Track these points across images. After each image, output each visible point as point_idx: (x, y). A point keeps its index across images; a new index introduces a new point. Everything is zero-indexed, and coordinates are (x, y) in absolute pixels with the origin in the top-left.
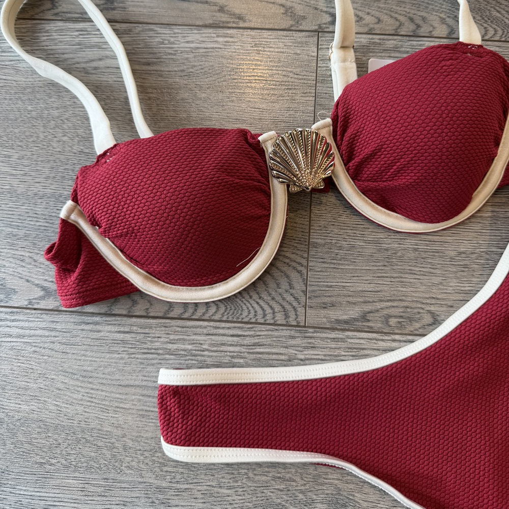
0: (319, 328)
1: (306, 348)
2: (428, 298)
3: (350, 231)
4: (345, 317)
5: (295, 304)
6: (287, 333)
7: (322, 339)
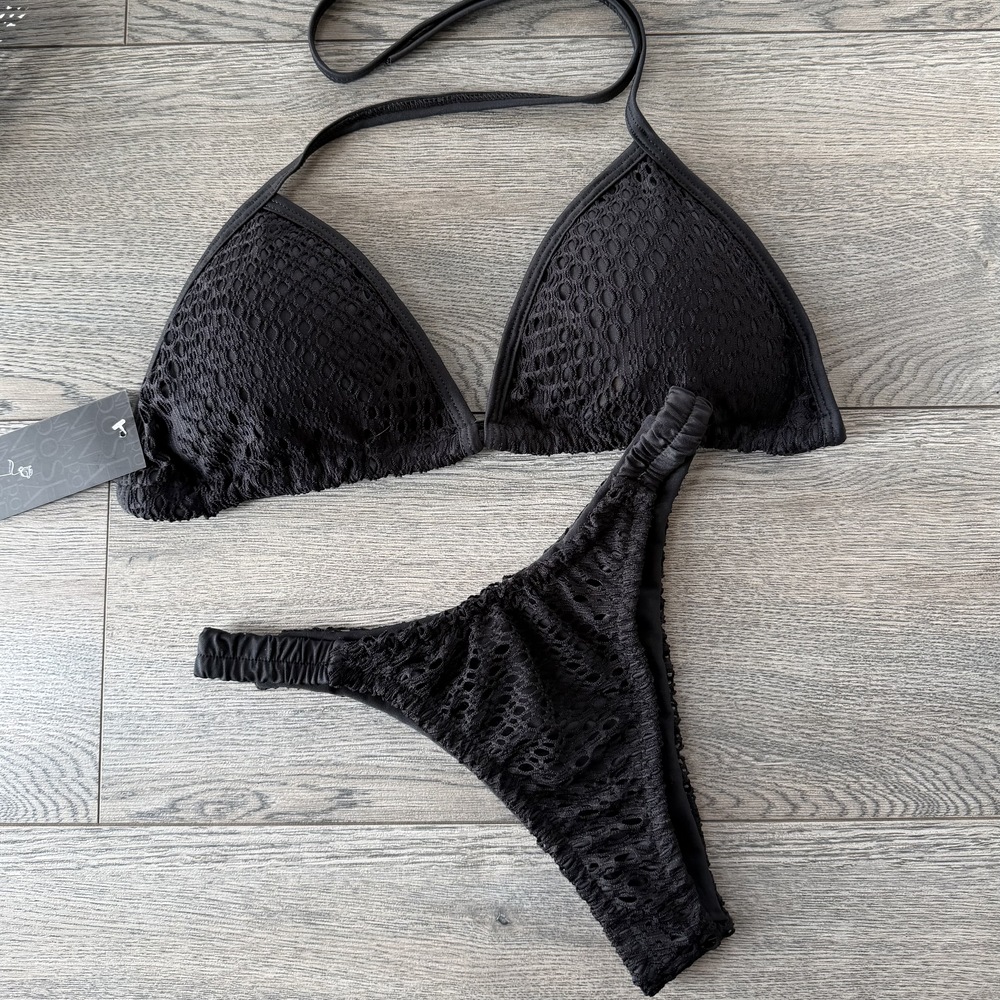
0: (116, 825)
1: (100, 851)
2: (255, 775)
3: (156, 694)
4: (148, 808)
5: (85, 796)
6: (76, 834)
7: (121, 838)
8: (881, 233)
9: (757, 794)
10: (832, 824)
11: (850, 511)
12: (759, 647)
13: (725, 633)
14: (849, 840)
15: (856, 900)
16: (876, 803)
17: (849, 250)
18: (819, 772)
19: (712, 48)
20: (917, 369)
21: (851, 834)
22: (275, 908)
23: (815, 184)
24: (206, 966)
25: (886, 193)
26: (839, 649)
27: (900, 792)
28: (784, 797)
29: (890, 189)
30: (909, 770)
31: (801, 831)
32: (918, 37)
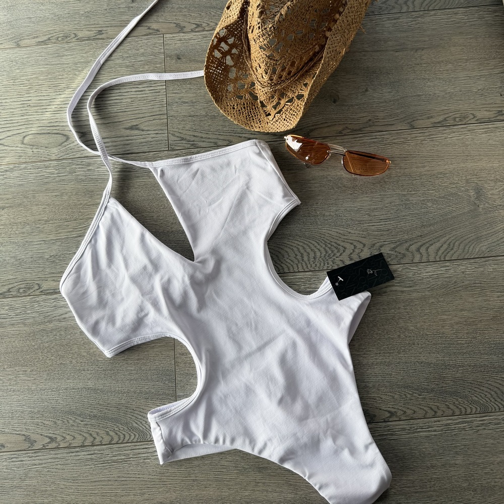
8: (440, 197)
9: (421, 408)
10: (450, 418)
11: (442, 299)
12: (415, 352)
13: (403, 349)
14: (457, 424)
15: (463, 447)
16: (465, 408)
17: (429, 204)
18: (443, 398)
19: (372, 138)
20: (459, 245)
21: (457, 421)
22: (247, 467)
23: (414, 182)
24: (222, 492)
25: (440, 183)
26: (444, 351)
27: (473, 403)
28: (431, 409)
29: (441, 182)
30: (476, 395)
31: (439, 421)
32: (444, 128)
